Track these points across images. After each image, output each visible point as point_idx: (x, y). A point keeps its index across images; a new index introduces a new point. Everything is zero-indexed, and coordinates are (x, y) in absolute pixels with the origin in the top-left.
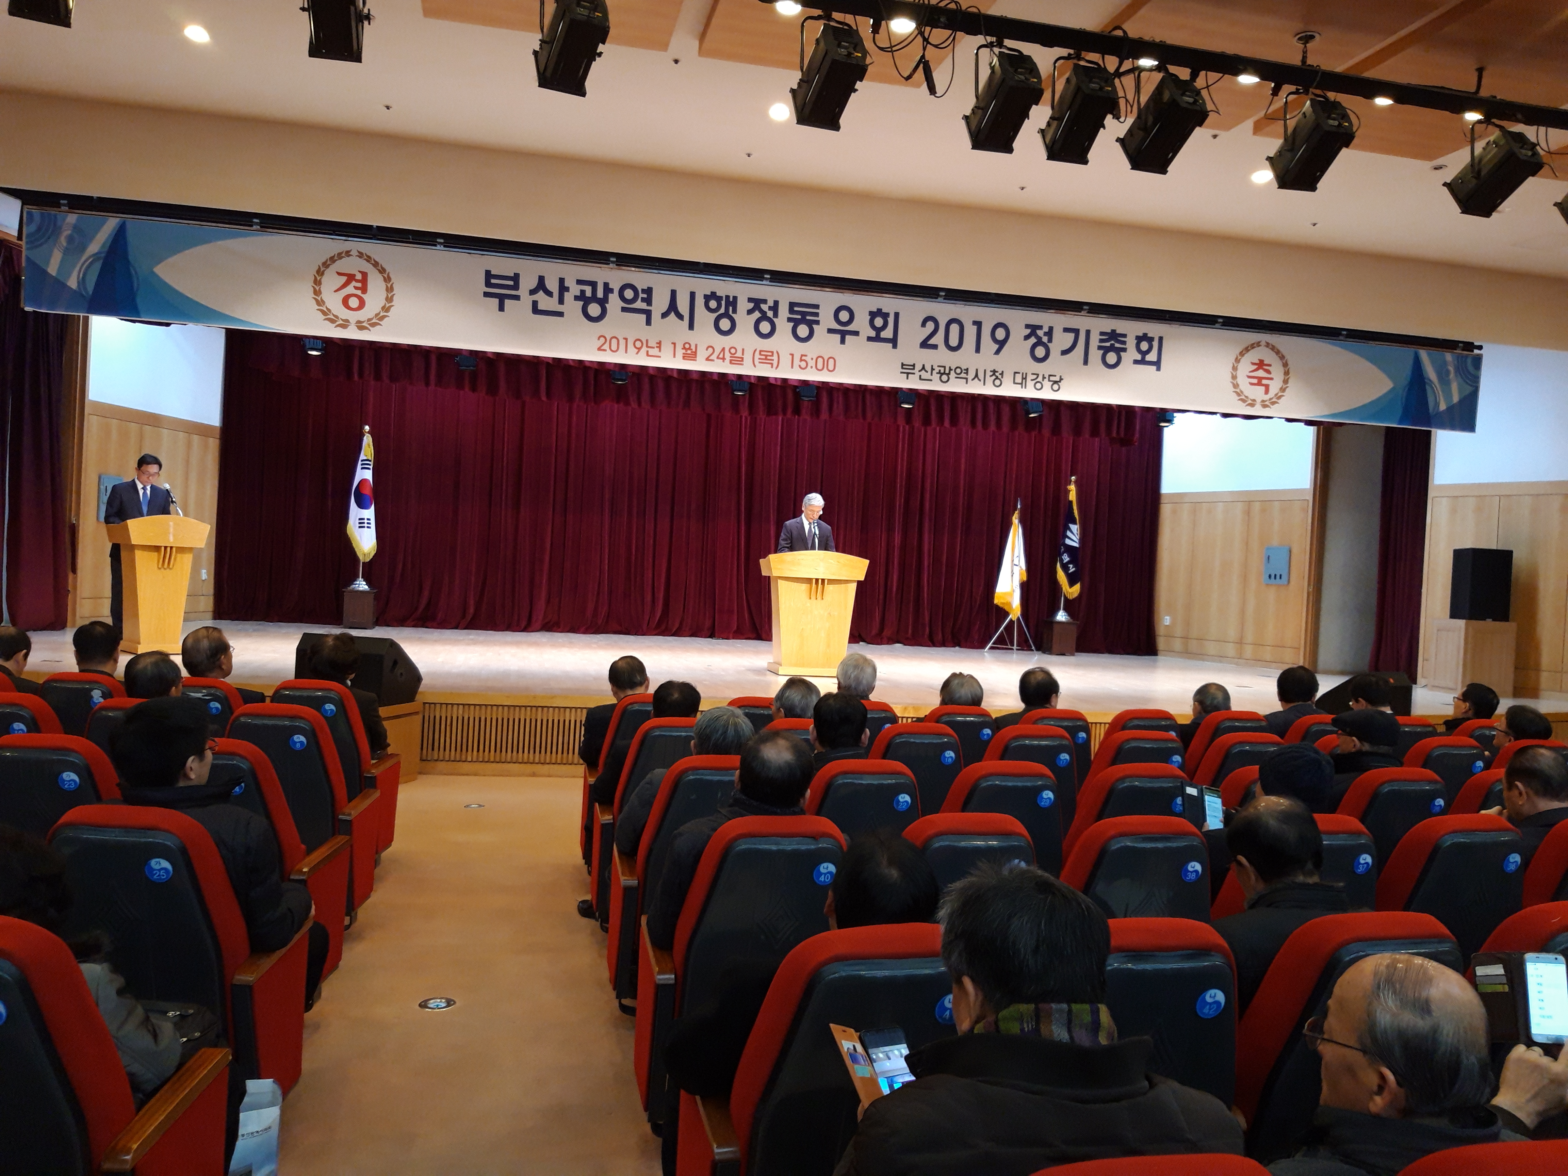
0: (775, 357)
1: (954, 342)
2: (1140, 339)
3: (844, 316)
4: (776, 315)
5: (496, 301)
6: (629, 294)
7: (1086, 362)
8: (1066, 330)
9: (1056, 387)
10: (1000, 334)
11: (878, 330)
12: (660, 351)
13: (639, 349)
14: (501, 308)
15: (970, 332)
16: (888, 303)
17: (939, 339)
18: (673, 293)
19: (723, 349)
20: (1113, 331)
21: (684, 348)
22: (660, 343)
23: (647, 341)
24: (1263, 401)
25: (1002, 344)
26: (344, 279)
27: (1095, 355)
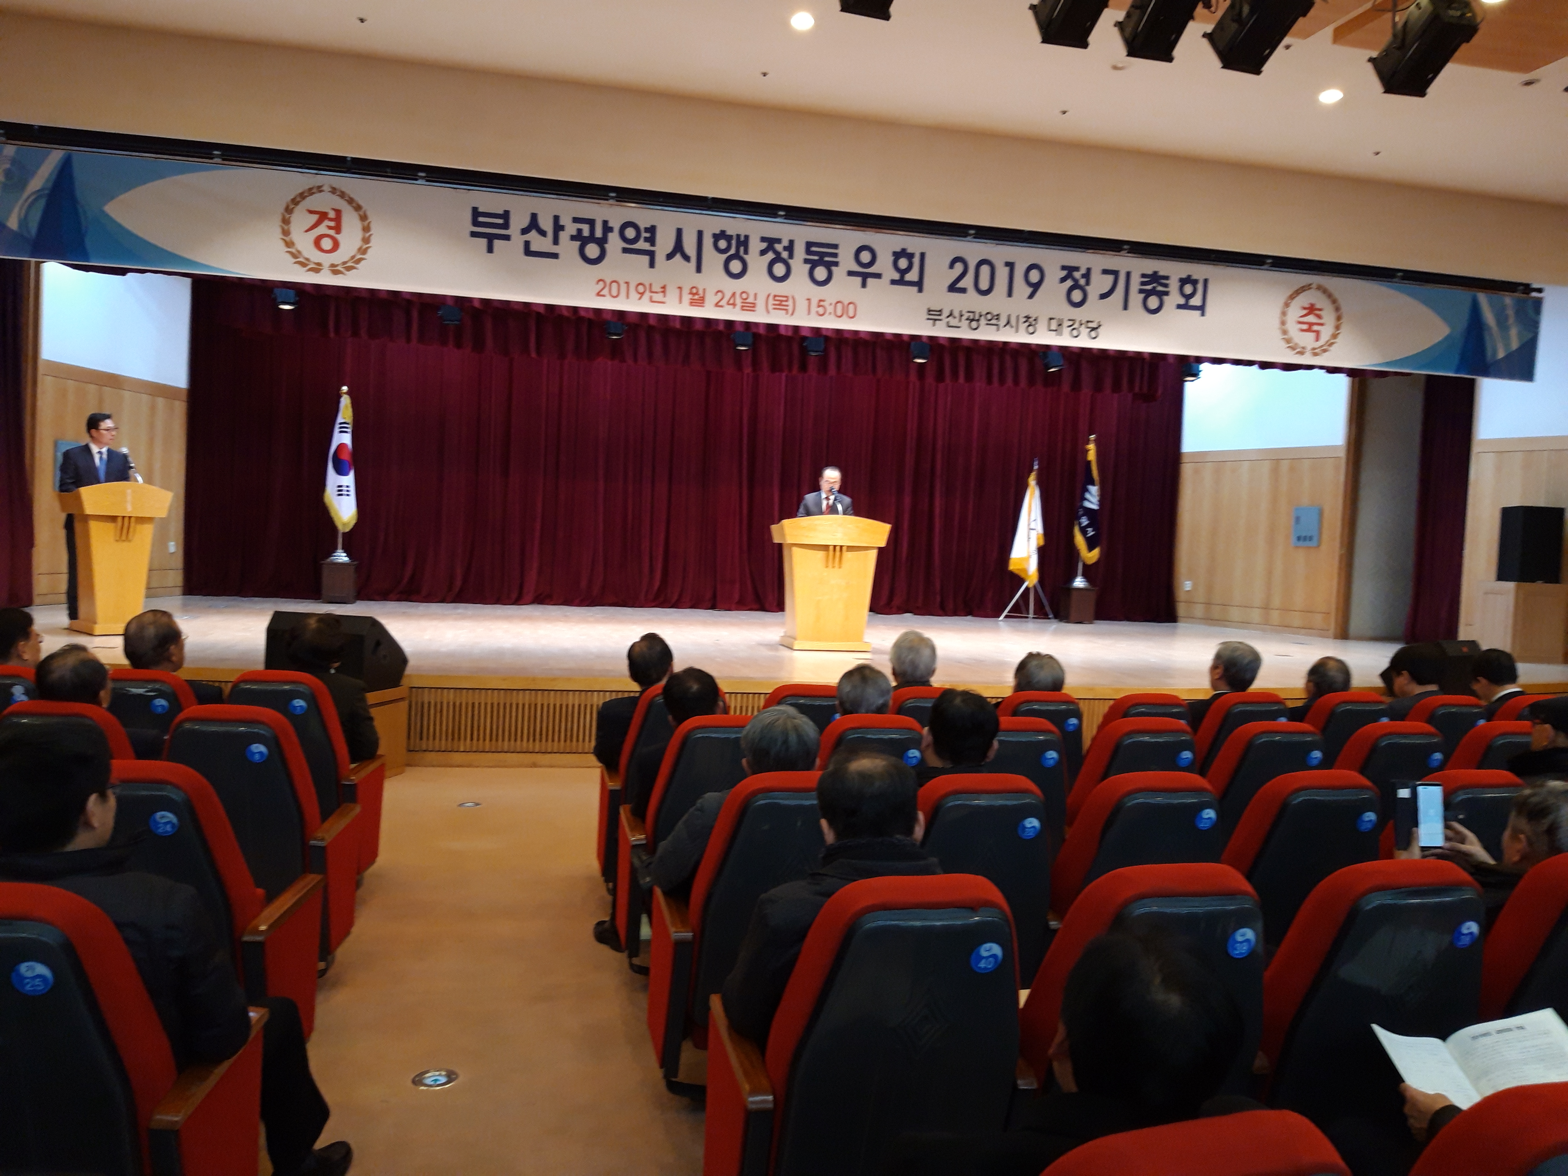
0: (790, 303)
1: (984, 285)
2: (1184, 281)
3: (865, 257)
4: (791, 256)
5: (484, 242)
6: (630, 233)
7: (1126, 308)
8: (1106, 272)
9: (1093, 334)
10: (1034, 276)
11: (903, 272)
12: (665, 296)
13: (642, 294)
14: (490, 250)
15: (1002, 274)
16: (914, 243)
17: (967, 282)
18: (679, 232)
19: (734, 294)
20: (1155, 273)
21: (691, 293)
22: (664, 287)
23: (651, 285)
24: (1314, 349)
25: (1036, 287)
26: (315, 217)
27: (1136, 298)
